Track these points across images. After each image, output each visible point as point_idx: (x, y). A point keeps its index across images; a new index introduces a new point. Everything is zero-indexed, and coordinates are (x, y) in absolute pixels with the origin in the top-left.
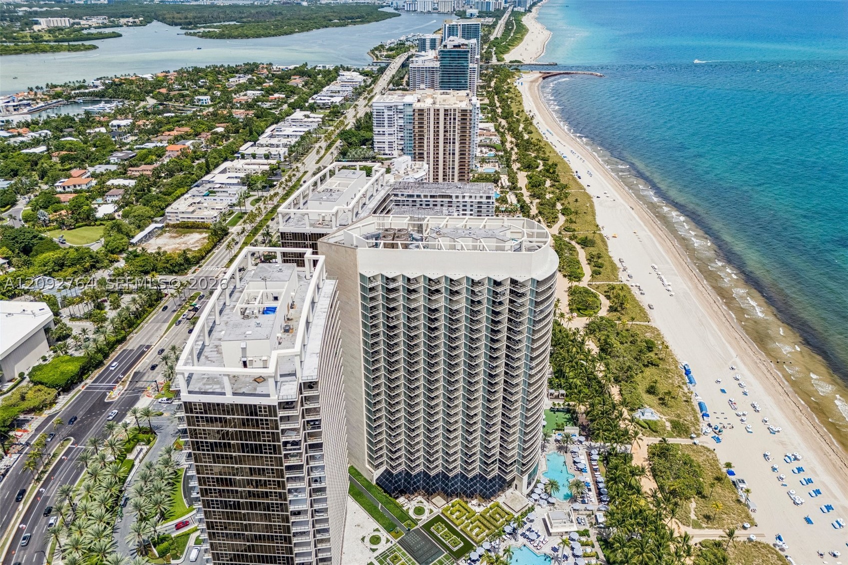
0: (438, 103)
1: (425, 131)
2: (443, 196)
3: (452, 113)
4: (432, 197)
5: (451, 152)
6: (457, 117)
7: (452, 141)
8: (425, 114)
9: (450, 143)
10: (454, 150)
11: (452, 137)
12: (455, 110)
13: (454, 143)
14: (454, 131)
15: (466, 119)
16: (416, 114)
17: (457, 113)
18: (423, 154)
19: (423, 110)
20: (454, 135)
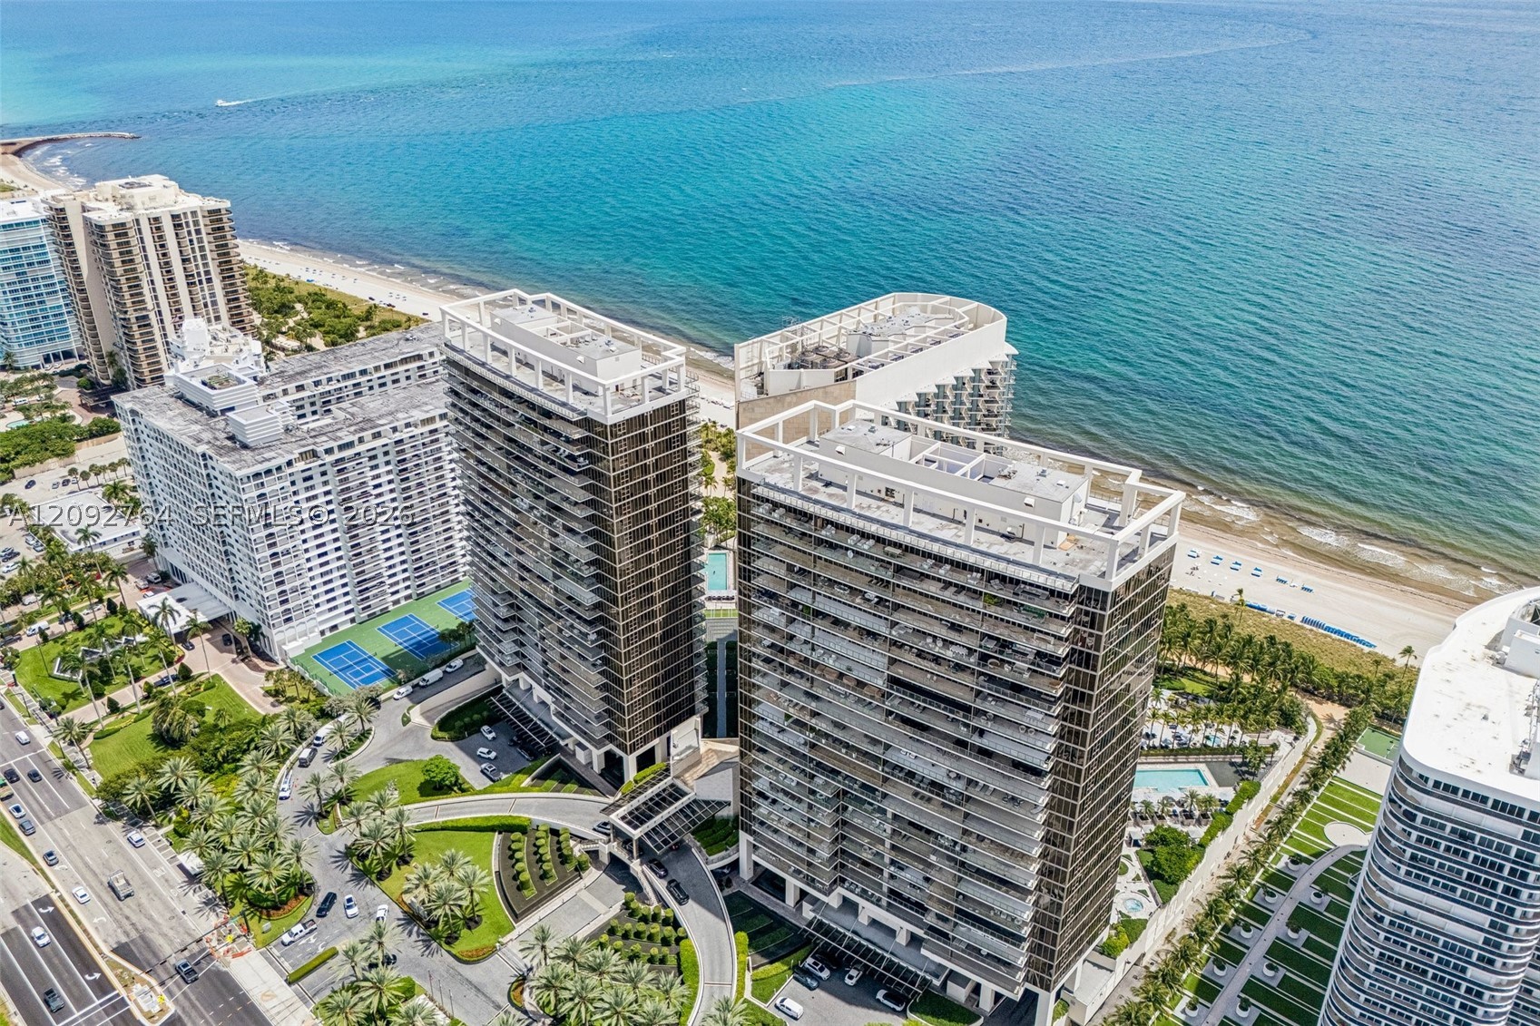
0: (139, 206)
1: (140, 268)
2: (405, 361)
3: (190, 220)
4: (387, 366)
5: (209, 300)
6: (202, 227)
7: (203, 278)
8: (131, 233)
9: (200, 282)
10: (213, 295)
11: (202, 270)
12: (194, 213)
13: (209, 280)
14: (204, 257)
15: (223, 228)
16: (111, 236)
17: (200, 218)
18: (146, 317)
19: (123, 224)
20: (205, 265)
